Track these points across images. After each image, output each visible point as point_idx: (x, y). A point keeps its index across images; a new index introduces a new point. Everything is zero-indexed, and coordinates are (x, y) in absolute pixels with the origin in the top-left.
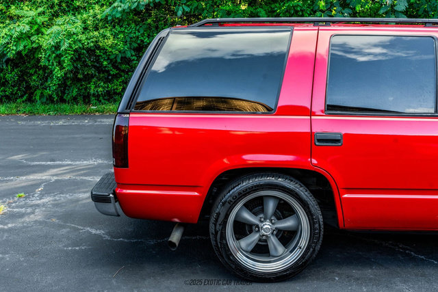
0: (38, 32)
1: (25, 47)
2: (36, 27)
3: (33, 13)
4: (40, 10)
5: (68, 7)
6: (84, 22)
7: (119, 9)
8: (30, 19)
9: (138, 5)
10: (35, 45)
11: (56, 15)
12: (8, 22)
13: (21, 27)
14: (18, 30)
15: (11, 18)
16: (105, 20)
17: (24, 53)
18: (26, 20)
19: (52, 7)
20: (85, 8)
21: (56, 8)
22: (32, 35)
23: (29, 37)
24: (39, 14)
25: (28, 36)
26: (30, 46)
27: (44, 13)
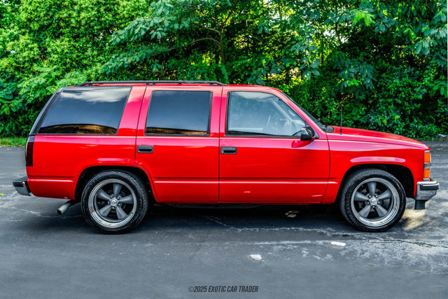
0: (53, 83)
1: (41, 94)
2: (51, 80)
3: (49, 70)
4: (55, 67)
5: (78, 64)
6: (89, 76)
7: (110, 67)
8: (46, 74)
9: (123, 64)
10: (48, 94)
11: (68, 70)
12: (31, 76)
13: (39, 80)
14: (36, 82)
15: (34, 73)
16: (104, 74)
17: (40, 99)
18: (43, 75)
19: (65, 64)
20: (90, 65)
21: (68, 66)
22: (48, 86)
23: (45, 88)
24: (55, 70)
25: (43, 86)
26: (45, 94)
27: (58, 69)
